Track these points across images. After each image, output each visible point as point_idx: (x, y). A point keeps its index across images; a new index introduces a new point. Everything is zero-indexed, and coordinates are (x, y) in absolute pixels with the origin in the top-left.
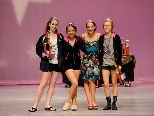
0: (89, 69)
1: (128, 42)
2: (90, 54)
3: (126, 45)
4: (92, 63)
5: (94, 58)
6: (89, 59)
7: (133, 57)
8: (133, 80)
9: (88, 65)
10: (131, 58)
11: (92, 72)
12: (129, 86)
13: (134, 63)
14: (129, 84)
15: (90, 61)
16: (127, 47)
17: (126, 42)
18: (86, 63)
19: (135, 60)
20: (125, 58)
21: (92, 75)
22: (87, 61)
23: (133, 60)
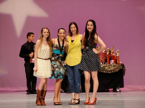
0: (57, 69)
1: (118, 52)
2: (57, 57)
3: (116, 54)
4: (59, 64)
5: (60, 60)
6: (57, 61)
7: (123, 65)
8: (123, 87)
9: (56, 66)
10: (121, 66)
11: (59, 72)
12: (119, 92)
13: (124, 71)
14: (119, 90)
15: (57, 62)
16: (118, 56)
17: (117, 52)
18: (54, 65)
19: (125, 68)
20: (116, 66)
21: (60, 74)
22: (55, 63)
23: (123, 68)
